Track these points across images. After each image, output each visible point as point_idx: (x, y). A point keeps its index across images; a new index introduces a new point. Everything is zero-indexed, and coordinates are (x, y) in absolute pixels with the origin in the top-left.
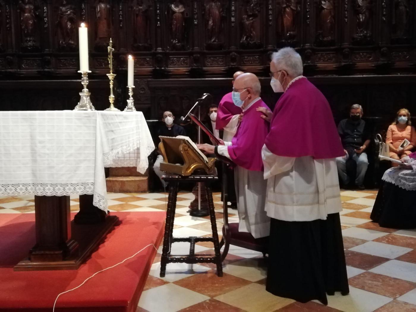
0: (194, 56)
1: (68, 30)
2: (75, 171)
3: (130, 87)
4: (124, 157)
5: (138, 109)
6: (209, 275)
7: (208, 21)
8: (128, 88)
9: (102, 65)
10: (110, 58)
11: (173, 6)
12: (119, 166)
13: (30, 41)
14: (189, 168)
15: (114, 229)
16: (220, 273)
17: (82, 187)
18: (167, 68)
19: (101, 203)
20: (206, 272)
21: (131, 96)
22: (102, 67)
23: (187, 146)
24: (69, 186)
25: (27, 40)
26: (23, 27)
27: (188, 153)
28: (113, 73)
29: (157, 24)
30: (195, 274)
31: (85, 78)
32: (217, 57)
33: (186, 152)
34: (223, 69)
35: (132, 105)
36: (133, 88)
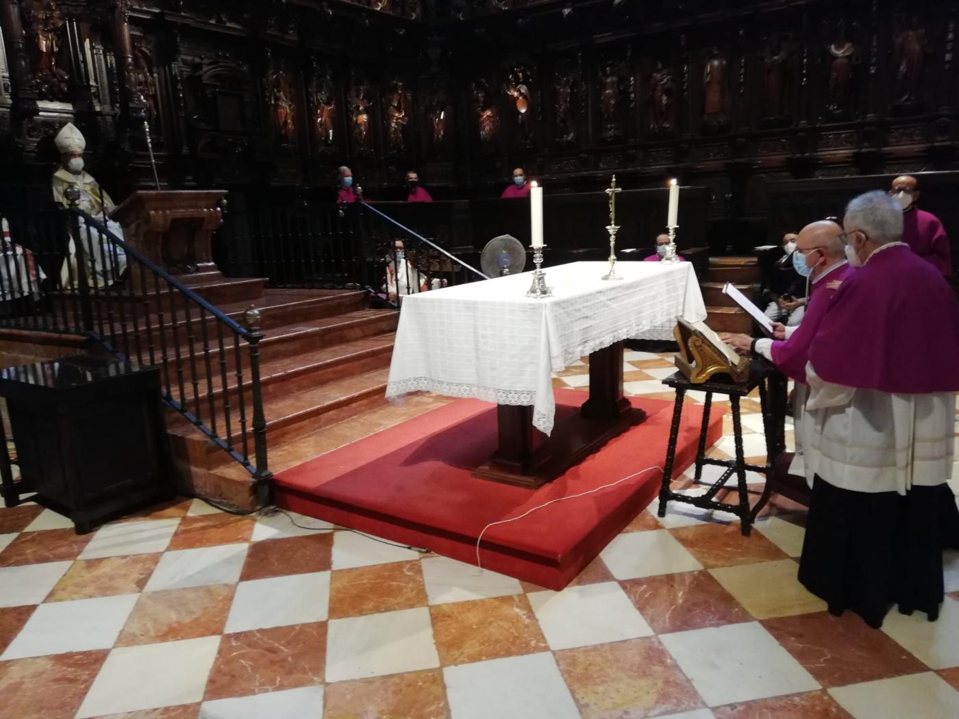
0: (865, 129)
2: (520, 376)
3: (670, 228)
4: (662, 327)
6: (730, 529)
11: (833, 47)
13: (611, 129)
14: (702, 372)
16: (746, 528)
17: (529, 396)
18: (815, 154)
19: (541, 422)
20: (728, 523)
23: (699, 339)
25: (607, 129)
26: (603, 110)
27: (702, 350)
28: (616, 224)
29: (802, 81)
30: (712, 523)
31: (537, 255)
32: (912, 127)
36: (675, 228)
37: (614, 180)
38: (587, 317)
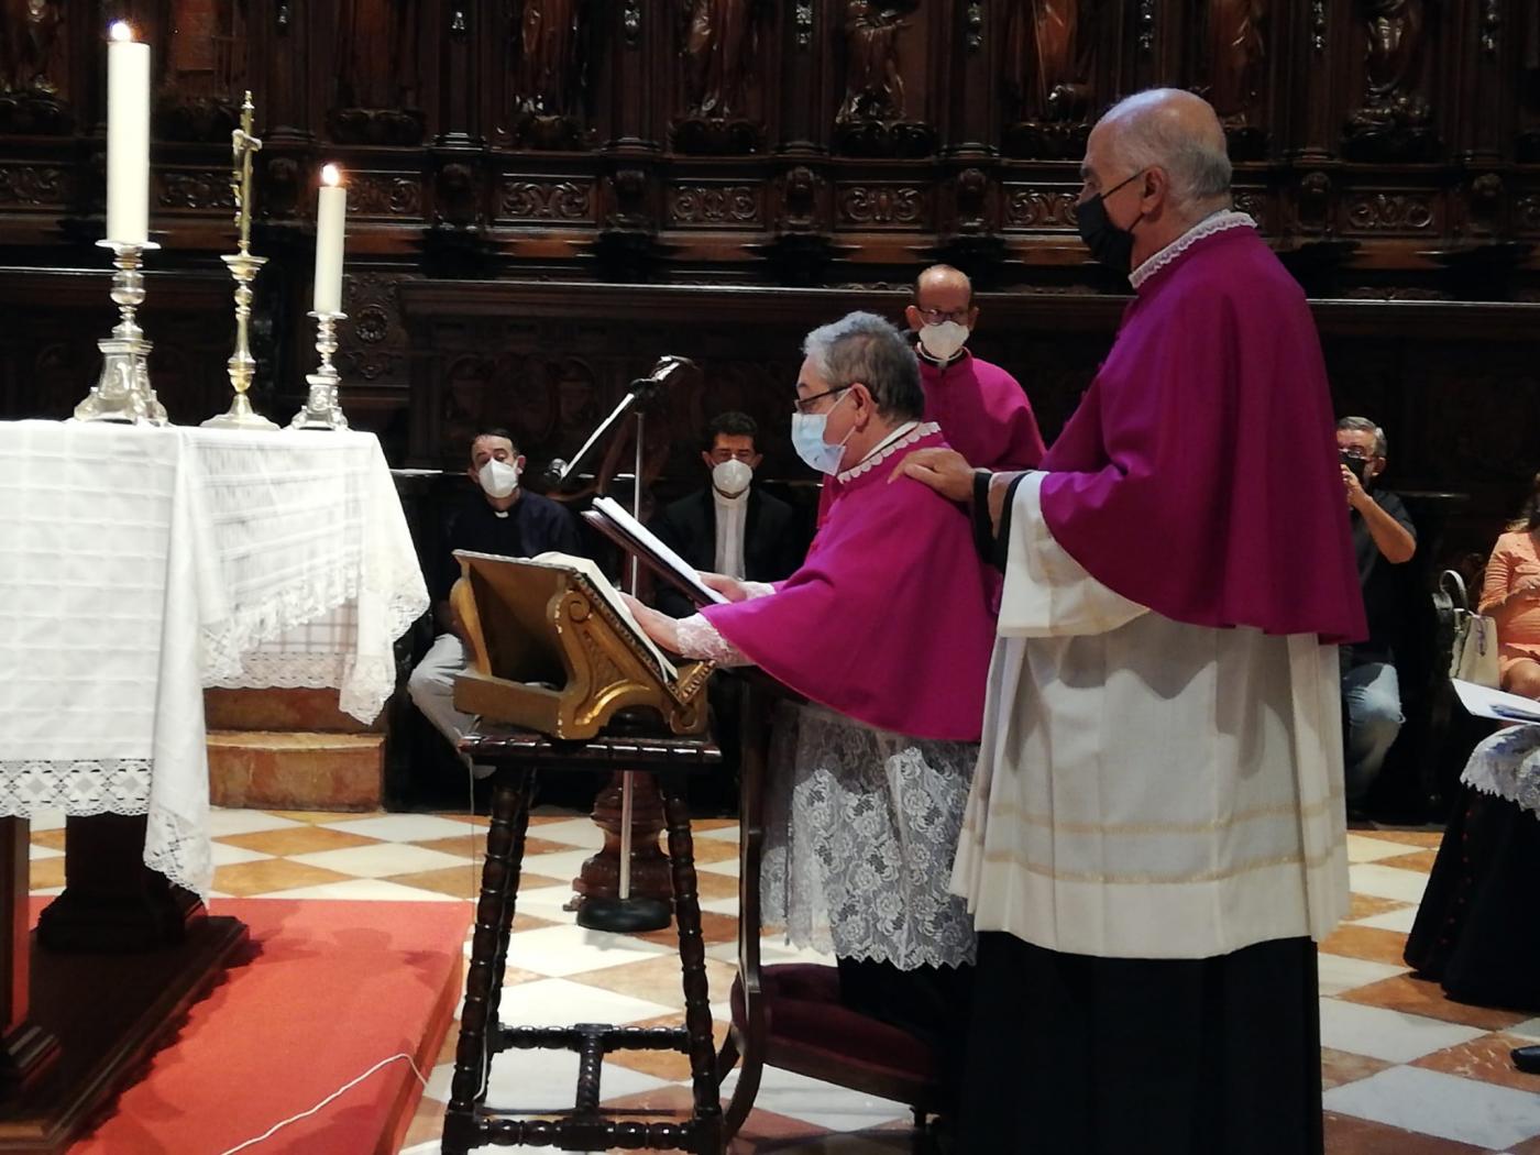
0: (620, 174)
1: (32, 32)
2: (67, 703)
3: (322, 317)
4: (283, 643)
5: (357, 421)
7: (689, 19)
8: (317, 321)
9: (185, 202)
10: (239, 183)
12: (259, 685)
14: (588, 703)
15: (224, 980)
18: (489, 229)
21: (326, 358)
22: (185, 210)
23: (583, 600)
24: (36, 771)
27: (586, 633)
28: (252, 252)
29: (453, 19)
31: (129, 274)
32: (728, 184)
33: (580, 628)
34: (749, 240)
35: (329, 397)
36: (337, 322)
37: (248, 105)
38: (243, 522)
